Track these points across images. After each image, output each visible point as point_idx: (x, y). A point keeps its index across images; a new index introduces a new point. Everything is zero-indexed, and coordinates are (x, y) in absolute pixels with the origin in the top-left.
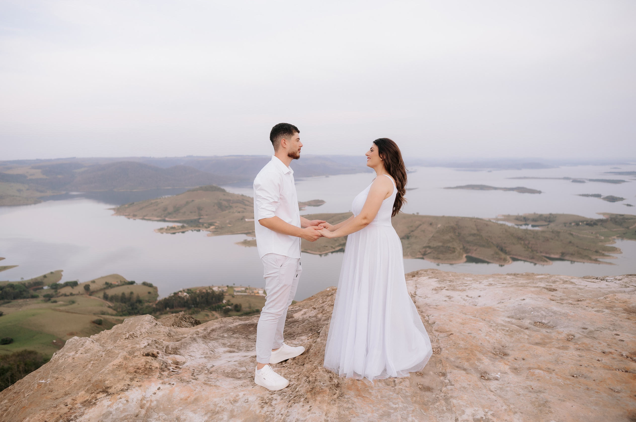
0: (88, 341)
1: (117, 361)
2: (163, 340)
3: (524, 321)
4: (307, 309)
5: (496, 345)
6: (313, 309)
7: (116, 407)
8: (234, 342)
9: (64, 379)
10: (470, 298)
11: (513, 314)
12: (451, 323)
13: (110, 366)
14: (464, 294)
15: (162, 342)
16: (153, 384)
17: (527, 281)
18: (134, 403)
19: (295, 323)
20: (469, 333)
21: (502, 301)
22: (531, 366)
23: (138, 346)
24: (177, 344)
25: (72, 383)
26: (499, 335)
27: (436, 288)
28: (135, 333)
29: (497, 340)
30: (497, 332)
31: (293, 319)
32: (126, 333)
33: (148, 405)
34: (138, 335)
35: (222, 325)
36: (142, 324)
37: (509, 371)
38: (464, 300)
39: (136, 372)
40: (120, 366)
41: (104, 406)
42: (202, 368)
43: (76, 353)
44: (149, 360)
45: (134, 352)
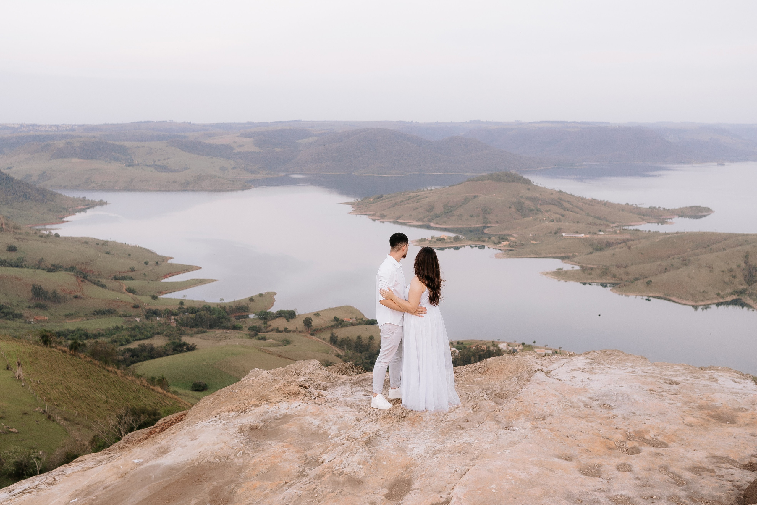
0: (264, 372)
1: (278, 386)
2: (319, 380)
3: (596, 402)
5: (545, 413)
7: (272, 410)
9: (246, 392)
10: (588, 380)
12: (532, 395)
13: (273, 388)
15: (318, 381)
16: (297, 402)
18: (283, 410)
20: (535, 403)
23: (297, 380)
24: (329, 384)
25: (250, 395)
26: (557, 408)
28: (300, 372)
29: (551, 410)
30: (559, 406)
32: (293, 371)
34: (303, 374)
36: (308, 366)
37: (529, 428)
38: (582, 381)
39: (288, 394)
40: (279, 389)
41: (265, 408)
42: (335, 400)
43: (255, 378)
44: (299, 389)
45: (291, 383)
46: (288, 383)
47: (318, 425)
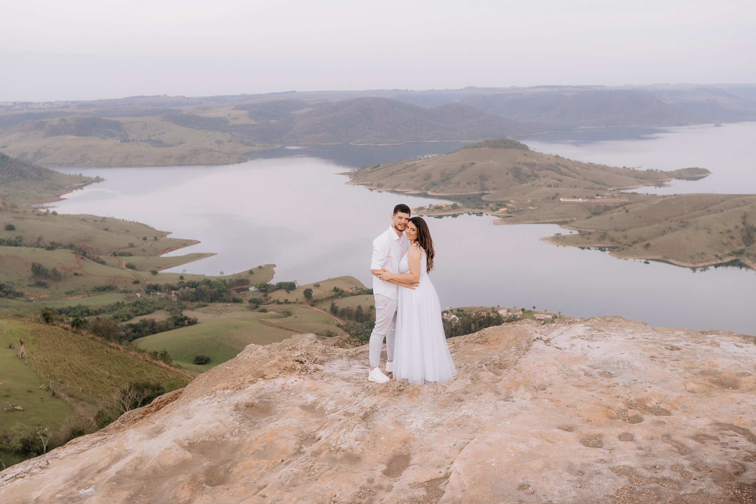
0: (260, 348)
1: (273, 362)
2: (316, 354)
3: (596, 370)
5: (546, 383)
7: (268, 386)
9: (241, 368)
10: (588, 348)
12: (532, 364)
13: (268, 364)
14: (590, 344)
15: (314, 355)
16: (293, 377)
18: (279, 386)
20: (534, 373)
23: (293, 355)
24: (326, 358)
25: (245, 371)
26: (557, 377)
28: (296, 346)
30: (558, 375)
32: (289, 346)
33: (286, 388)
34: (299, 349)
36: (304, 341)
37: (528, 399)
38: (582, 349)
39: (284, 369)
40: (275, 365)
41: (261, 384)
42: (331, 375)
43: (251, 354)
44: (295, 364)
45: (287, 358)
46: (284, 358)
47: (314, 400)
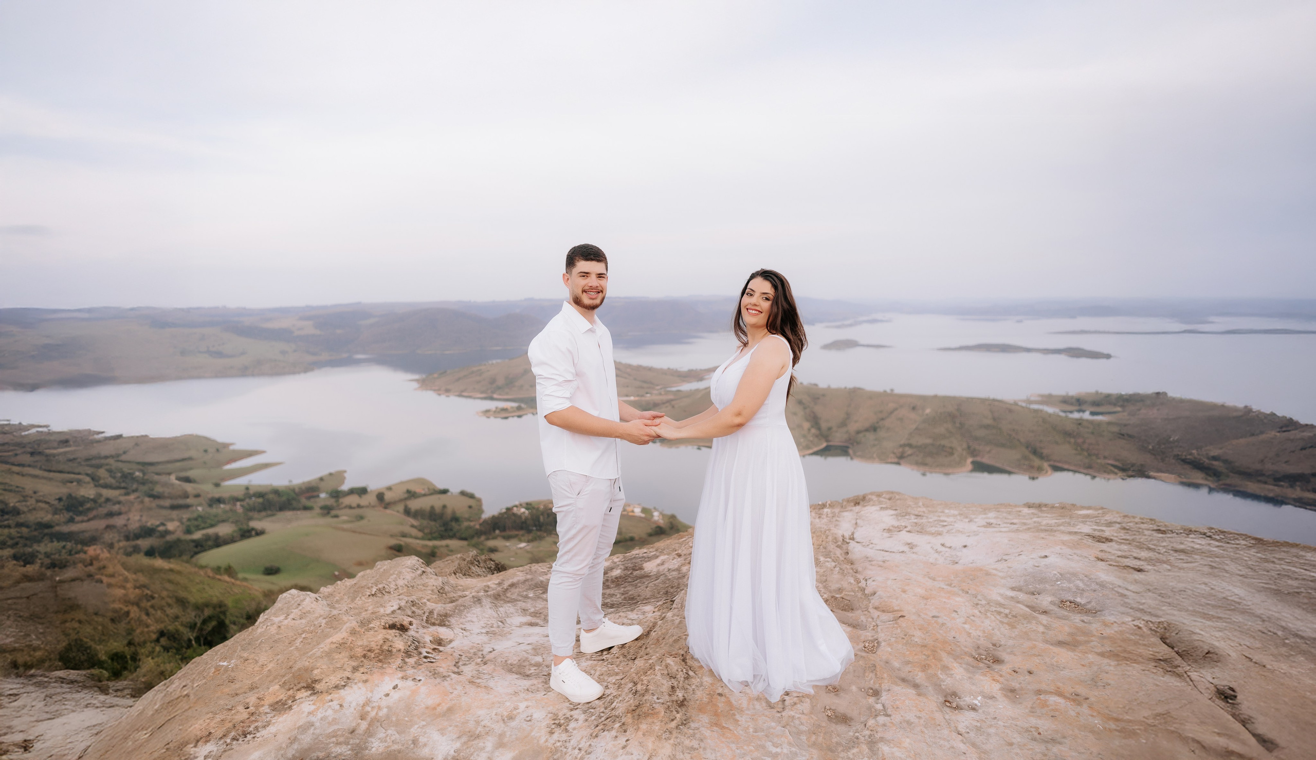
0: (308, 599)
1: (338, 637)
2: (428, 600)
3: (1040, 597)
4: (668, 555)
5: (982, 642)
6: (676, 556)
7: (323, 715)
8: (541, 606)
9: (257, 662)
10: (947, 549)
11: (1022, 583)
12: (904, 595)
13: (326, 645)
14: (937, 541)
15: (425, 604)
16: (387, 678)
17: (1057, 521)
18: (352, 710)
19: (644, 580)
20: (933, 617)
21: (1005, 557)
22: (1044, 687)
23: (382, 610)
24: (449, 606)
25: (265, 671)
26: (989, 623)
27: (891, 528)
28: (386, 586)
29: (984, 632)
30: (987, 617)
31: (643, 572)
32: (372, 587)
33: (373, 714)
34: (392, 590)
35: (529, 577)
36: (400, 572)
37: (999, 695)
38: (937, 551)
39: (364, 656)
40: (342, 646)
41: (303, 712)
42: (475, 654)
43: (286, 618)
44: (390, 638)
45: (370, 622)
46: (362, 624)
47: (452, 752)
